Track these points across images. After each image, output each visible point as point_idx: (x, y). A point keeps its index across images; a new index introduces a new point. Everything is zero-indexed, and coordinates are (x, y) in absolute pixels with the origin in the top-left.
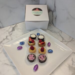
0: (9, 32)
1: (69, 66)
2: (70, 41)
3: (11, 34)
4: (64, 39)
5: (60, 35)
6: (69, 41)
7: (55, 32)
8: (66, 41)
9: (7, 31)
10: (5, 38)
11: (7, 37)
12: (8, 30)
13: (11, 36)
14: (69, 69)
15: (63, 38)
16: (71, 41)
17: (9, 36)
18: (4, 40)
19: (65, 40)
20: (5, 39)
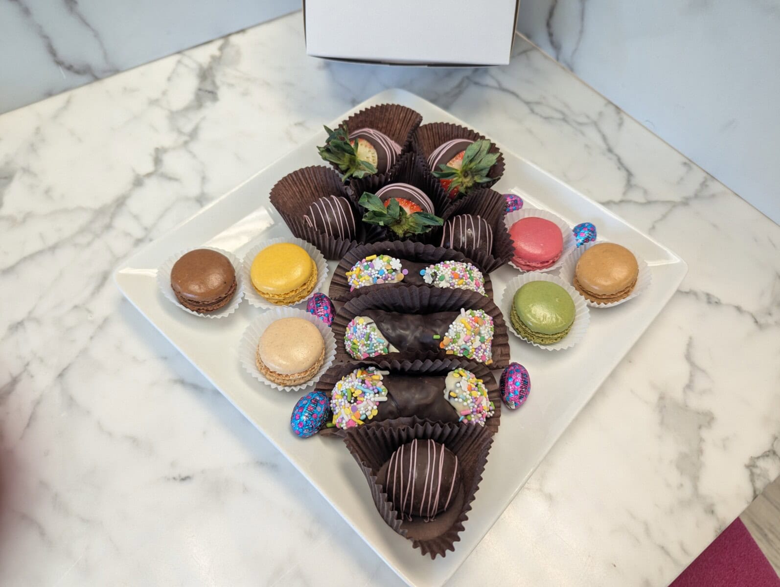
0: (173, 116)
1: (662, 398)
2: (685, 202)
3: (193, 134)
4: (634, 181)
5: (610, 150)
6: (677, 198)
7: (565, 120)
8: (649, 203)
9: (153, 102)
10: (149, 167)
11: (157, 161)
12: (164, 93)
13: (195, 147)
14: (662, 423)
15: (630, 174)
16: (696, 196)
17: (174, 149)
18: (138, 182)
19: (645, 192)
20: (149, 175)
